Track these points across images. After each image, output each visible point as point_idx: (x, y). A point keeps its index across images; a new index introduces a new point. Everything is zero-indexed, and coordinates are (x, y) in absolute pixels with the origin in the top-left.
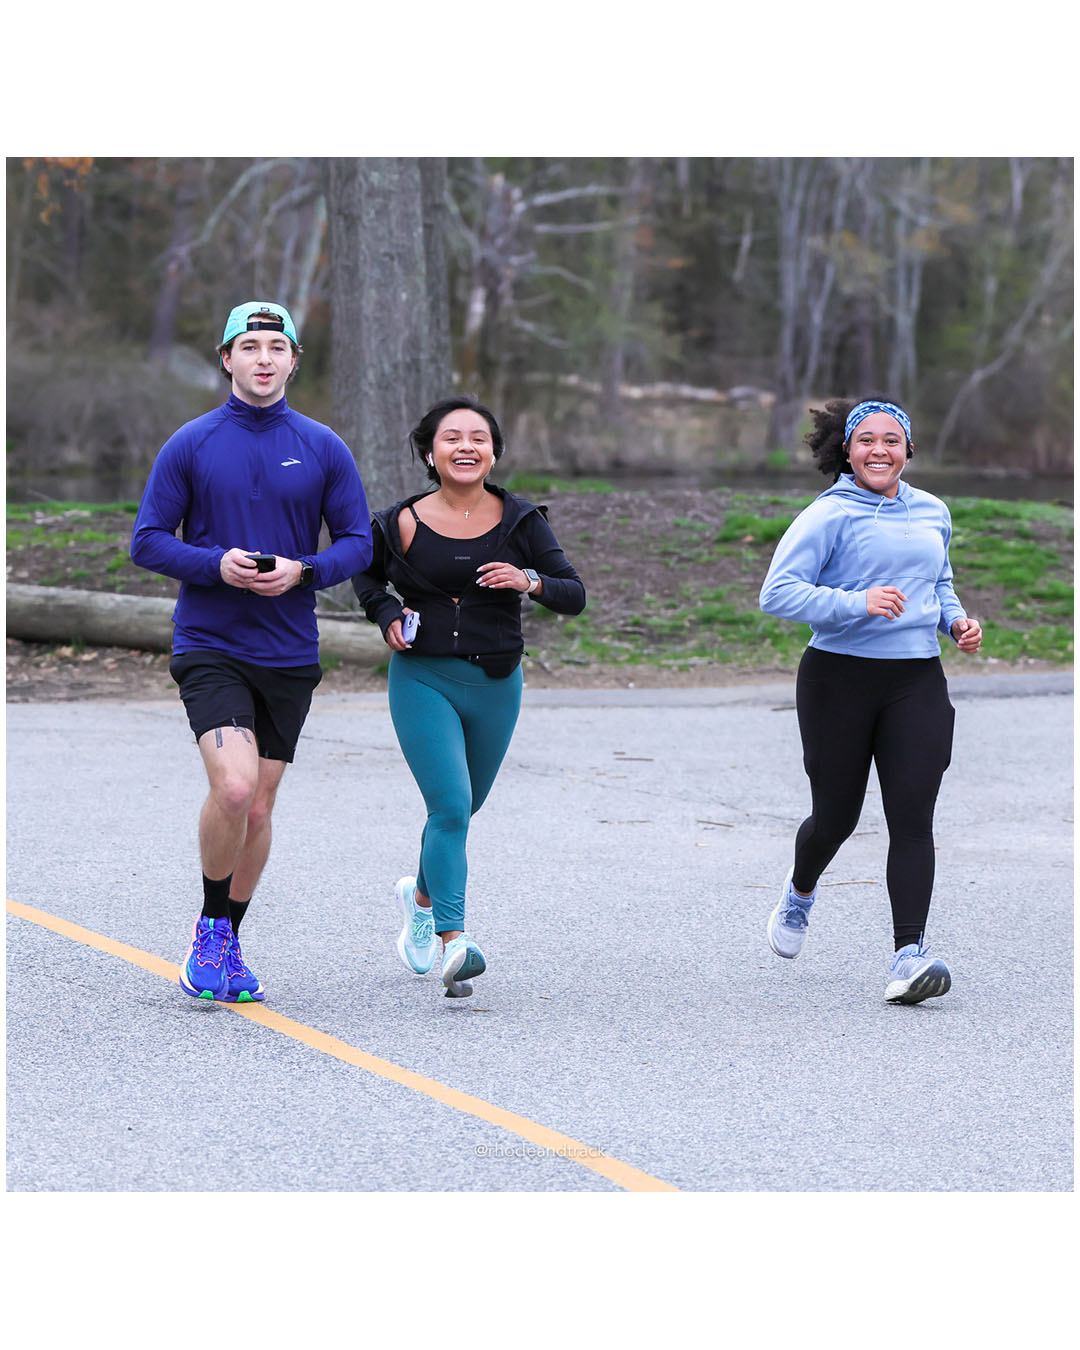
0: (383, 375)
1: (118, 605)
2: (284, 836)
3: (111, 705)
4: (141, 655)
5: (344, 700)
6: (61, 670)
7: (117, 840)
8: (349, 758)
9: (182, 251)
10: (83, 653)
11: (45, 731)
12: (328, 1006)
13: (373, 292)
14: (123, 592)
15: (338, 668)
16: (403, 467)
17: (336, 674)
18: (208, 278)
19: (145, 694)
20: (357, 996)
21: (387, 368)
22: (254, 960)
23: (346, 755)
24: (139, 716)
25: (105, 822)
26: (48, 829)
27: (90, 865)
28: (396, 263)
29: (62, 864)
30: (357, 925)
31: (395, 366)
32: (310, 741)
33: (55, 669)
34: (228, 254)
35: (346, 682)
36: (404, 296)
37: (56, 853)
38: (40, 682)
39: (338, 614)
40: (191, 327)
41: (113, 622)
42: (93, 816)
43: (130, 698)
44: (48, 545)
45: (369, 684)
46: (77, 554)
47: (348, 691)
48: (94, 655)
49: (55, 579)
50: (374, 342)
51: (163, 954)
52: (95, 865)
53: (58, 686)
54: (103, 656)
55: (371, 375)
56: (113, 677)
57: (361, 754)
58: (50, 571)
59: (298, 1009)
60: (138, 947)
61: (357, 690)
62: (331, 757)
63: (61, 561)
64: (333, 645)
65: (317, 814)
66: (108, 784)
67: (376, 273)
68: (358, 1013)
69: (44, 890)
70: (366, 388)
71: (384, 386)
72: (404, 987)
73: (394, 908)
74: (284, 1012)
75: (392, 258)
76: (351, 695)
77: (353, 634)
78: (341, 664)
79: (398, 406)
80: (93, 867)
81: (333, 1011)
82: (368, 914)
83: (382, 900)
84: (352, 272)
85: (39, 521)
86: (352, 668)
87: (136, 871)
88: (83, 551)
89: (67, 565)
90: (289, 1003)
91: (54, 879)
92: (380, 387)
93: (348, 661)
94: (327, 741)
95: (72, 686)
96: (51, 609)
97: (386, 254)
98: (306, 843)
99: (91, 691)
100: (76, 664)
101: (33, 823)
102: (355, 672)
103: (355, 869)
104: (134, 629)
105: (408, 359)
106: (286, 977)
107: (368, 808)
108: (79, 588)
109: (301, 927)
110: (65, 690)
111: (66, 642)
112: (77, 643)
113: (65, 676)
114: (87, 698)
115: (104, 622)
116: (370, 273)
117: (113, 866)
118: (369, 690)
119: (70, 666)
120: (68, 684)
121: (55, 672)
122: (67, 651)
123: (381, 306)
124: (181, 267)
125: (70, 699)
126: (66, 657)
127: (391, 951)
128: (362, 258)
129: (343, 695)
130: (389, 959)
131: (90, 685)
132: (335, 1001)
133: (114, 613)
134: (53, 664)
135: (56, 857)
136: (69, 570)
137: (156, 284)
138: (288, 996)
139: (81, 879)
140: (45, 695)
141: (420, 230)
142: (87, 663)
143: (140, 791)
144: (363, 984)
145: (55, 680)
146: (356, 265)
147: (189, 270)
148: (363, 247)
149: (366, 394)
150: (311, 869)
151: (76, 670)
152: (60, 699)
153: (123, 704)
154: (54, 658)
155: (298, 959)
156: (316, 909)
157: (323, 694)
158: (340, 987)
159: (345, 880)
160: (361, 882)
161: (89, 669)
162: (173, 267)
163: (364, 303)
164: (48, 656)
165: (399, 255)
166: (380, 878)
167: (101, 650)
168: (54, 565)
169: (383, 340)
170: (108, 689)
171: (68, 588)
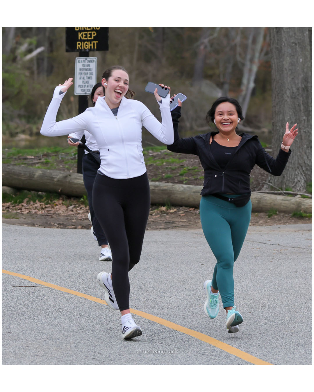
0: (293, 93)
1: (185, 189)
2: (256, 284)
3: (183, 231)
4: (195, 210)
5: (279, 228)
6: (161, 217)
7: (187, 287)
8: (282, 252)
9: (206, 41)
10: (171, 210)
11: (156, 242)
12: (276, 354)
13: (288, 58)
14: (186, 184)
15: (277, 214)
16: (302, 131)
17: (276, 217)
18: (217, 52)
19: (196, 226)
20: (288, 350)
21: (295, 90)
22: (245, 336)
23: (281, 250)
24: (194, 235)
25: (182, 279)
26: (158, 282)
27: (176, 297)
28: (297, 46)
29: (164, 297)
30: (287, 320)
31: (298, 89)
32: (266, 245)
33: (159, 216)
34: (225, 42)
35: (280, 220)
36: (301, 60)
37: (162, 292)
38: (153, 221)
39: (276, 192)
40: (210, 72)
41: (183, 196)
42: (177, 277)
43: (191, 228)
44: (155, 164)
45: (289, 221)
46: (167, 168)
47: (281, 224)
48: (175, 210)
49: (158, 178)
50: (289, 79)
51: (207, 334)
52: (179, 297)
53: (161, 223)
54: (179, 210)
55: (288, 93)
56: (183, 219)
57: (287, 250)
58: (156, 175)
59: (264, 355)
60: (197, 331)
61: (284, 223)
62: (275, 251)
63: (160, 171)
64: (274, 205)
65: (270, 275)
66: (183, 264)
67: (289, 50)
68: (289, 357)
69: (158, 308)
70: (286, 99)
71: (293, 97)
72: (307, 346)
73: (302, 313)
74: (258, 357)
75: (296, 44)
76: (282, 226)
77: (282, 200)
78: (278, 213)
79: (299, 106)
80: (177, 298)
81: (278, 356)
82: (292, 316)
83: (298, 310)
84: (280, 50)
85: (151, 155)
86: (282, 214)
87: (195, 300)
88: (170, 167)
89: (162, 173)
90: (260, 353)
91: (161, 303)
92: (292, 98)
93: (280, 212)
94: (273, 244)
95: (166, 223)
96: (157, 191)
97: (293, 43)
98: (266, 287)
99: (174, 225)
100: (167, 214)
101: (152, 280)
102: (283, 216)
103: (286, 297)
104: (191, 199)
105: (303, 86)
106: (259, 342)
107: (290, 272)
108: (168, 182)
109: (264, 322)
110: (163, 224)
111: (163, 205)
112: (168, 205)
113: (163, 219)
114: (172, 228)
115: (179, 196)
116: (287, 50)
117: (186, 298)
118: (289, 223)
119: (165, 215)
120: (164, 222)
121: (158, 217)
122: (164, 208)
123: (292, 64)
124: (206, 47)
125: (165, 229)
126: (164, 211)
127: (301, 331)
128: (283, 44)
129: (279, 226)
130: (301, 334)
131: (173, 222)
132: (279, 352)
133: (183, 192)
134: (158, 214)
135: (162, 294)
136: (164, 175)
137: (195, 54)
138: (260, 350)
139: (173, 303)
140: (155, 227)
141: (307, 33)
142: (172, 213)
143: (196, 266)
144: (290, 344)
145: (159, 220)
146: (281, 47)
147: (209, 48)
148: (284, 40)
149: (286, 101)
150: (268, 298)
151: (167, 216)
152: (161, 229)
153: (188, 230)
154: (158, 212)
155: (263, 335)
156: (270, 314)
157: (271, 225)
158: (281, 346)
159: (282, 302)
160: (289, 303)
161: (173, 216)
162: (202, 47)
163: (284, 63)
164: (156, 210)
165: (299, 43)
166: (296, 301)
167: (178, 208)
168: (157, 173)
169: (293, 78)
170: (181, 224)
171: (163, 182)
